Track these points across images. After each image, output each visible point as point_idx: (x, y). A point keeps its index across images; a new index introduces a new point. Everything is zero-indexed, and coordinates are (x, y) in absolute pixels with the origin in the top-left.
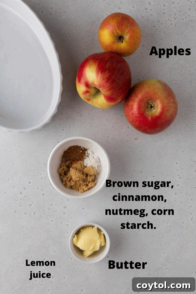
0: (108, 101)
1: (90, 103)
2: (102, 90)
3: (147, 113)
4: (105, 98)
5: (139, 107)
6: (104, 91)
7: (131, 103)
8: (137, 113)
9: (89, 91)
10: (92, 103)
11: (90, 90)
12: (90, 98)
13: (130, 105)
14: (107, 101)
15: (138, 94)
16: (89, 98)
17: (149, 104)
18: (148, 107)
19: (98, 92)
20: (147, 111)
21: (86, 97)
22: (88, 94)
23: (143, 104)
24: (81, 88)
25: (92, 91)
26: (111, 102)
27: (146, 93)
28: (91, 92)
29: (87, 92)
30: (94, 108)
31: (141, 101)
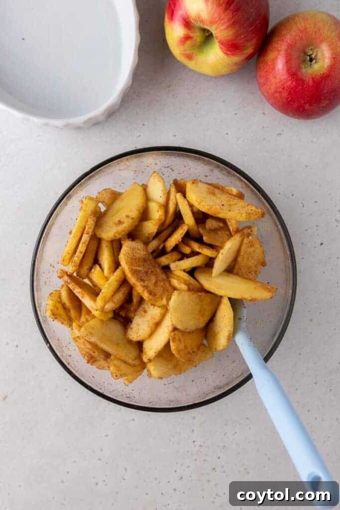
0: (228, 52)
1: (191, 64)
3: (304, 70)
4: (221, 48)
5: (288, 61)
6: (220, 32)
7: (271, 55)
9: (192, 35)
10: (196, 63)
11: (194, 32)
12: (192, 54)
13: (269, 60)
14: (226, 54)
15: (284, 35)
16: (190, 52)
17: (305, 53)
18: (304, 61)
19: (208, 37)
20: (304, 67)
21: (185, 50)
22: (188, 43)
23: (295, 54)
24: (174, 32)
25: (197, 36)
26: (233, 55)
27: (301, 32)
28: (195, 39)
29: (187, 38)
31: (290, 46)
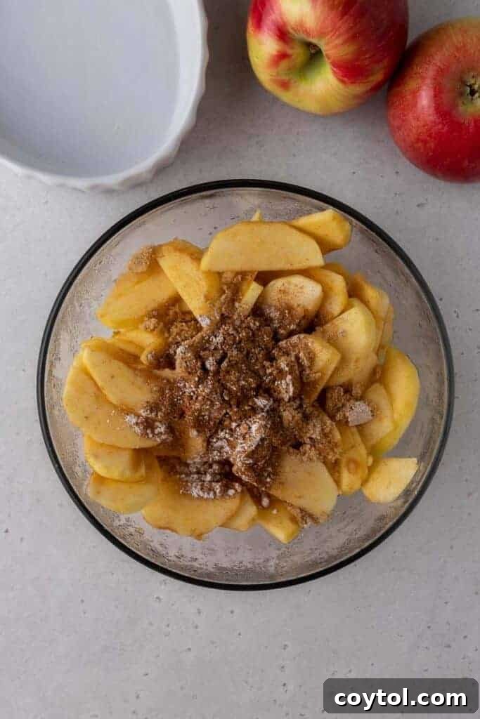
0: (346, 79)
1: (286, 97)
2: (327, 44)
3: (461, 109)
4: (334, 72)
5: (438, 94)
6: (333, 47)
7: (412, 84)
8: (432, 111)
9: (290, 51)
10: (295, 95)
11: (292, 48)
12: (290, 80)
13: (408, 92)
14: (343, 82)
16: (285, 78)
17: (464, 83)
18: (462, 95)
19: (314, 55)
20: (461, 103)
21: (278, 75)
22: (284, 64)
23: (448, 84)
24: (262, 48)
25: (298, 53)
26: (352, 83)
27: (458, 49)
28: (294, 57)
29: (282, 56)
30: (298, 113)
31: (441, 72)
